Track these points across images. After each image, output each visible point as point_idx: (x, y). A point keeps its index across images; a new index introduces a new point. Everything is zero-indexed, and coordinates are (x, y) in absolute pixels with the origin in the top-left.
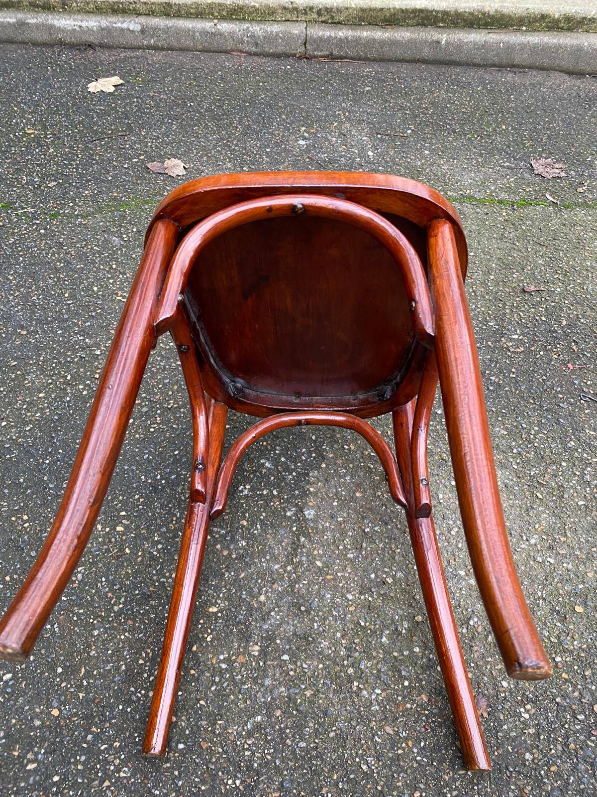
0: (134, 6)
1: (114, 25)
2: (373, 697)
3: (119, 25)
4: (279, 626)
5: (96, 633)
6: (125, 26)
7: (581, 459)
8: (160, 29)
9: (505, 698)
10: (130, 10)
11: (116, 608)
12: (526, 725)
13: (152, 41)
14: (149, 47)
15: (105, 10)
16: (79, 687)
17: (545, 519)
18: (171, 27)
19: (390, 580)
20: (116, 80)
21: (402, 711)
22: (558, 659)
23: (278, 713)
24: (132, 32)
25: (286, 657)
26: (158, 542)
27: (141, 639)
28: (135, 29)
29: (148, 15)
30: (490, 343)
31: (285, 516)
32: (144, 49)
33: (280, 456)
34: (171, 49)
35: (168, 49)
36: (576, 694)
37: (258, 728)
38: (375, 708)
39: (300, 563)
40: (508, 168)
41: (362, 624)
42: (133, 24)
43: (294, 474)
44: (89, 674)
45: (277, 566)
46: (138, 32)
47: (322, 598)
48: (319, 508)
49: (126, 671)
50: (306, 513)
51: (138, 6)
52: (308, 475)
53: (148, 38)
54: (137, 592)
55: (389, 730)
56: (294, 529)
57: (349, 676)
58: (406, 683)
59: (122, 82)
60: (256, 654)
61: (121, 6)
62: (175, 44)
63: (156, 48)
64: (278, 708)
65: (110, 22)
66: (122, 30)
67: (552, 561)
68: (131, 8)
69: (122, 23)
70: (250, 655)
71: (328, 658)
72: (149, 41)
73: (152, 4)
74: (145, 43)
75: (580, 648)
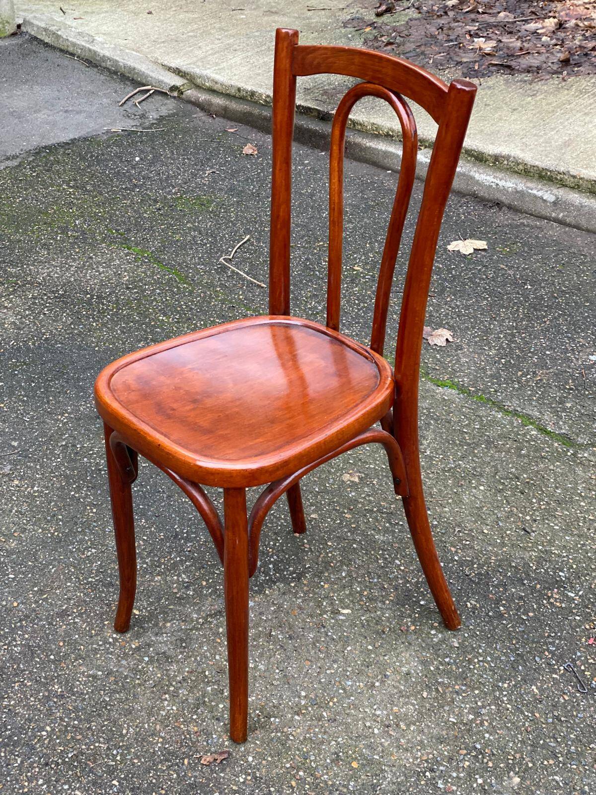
0: (562, 176)
1: (530, 191)
3: (535, 192)
5: (69, 584)
6: (540, 194)
7: (497, 698)
8: (573, 205)
10: (556, 179)
11: (90, 580)
12: (235, 783)
13: (561, 215)
14: (556, 220)
15: (532, 174)
16: (36, 602)
17: (409, 709)
18: (586, 206)
20: (482, 244)
21: (176, 726)
23: (112, 679)
24: (545, 201)
25: (146, 659)
26: (147, 563)
27: (86, 601)
28: (549, 199)
29: (573, 188)
30: (538, 586)
32: (550, 220)
33: (271, 562)
34: (578, 227)
35: (574, 227)
38: (163, 713)
39: (211, 623)
42: (548, 194)
43: (268, 578)
44: (46, 600)
45: (195, 616)
46: (550, 203)
47: (201, 647)
49: (63, 610)
51: (566, 177)
52: (275, 583)
53: (558, 211)
55: (158, 727)
57: (168, 690)
58: (195, 717)
59: (486, 247)
60: (134, 646)
61: (549, 173)
62: (583, 223)
63: (561, 222)
64: (115, 677)
65: (527, 187)
66: (535, 196)
67: (377, 732)
68: (558, 178)
69: (538, 191)
70: (130, 645)
71: (168, 676)
72: (558, 214)
73: (581, 179)
74: (554, 215)
75: (326, 782)
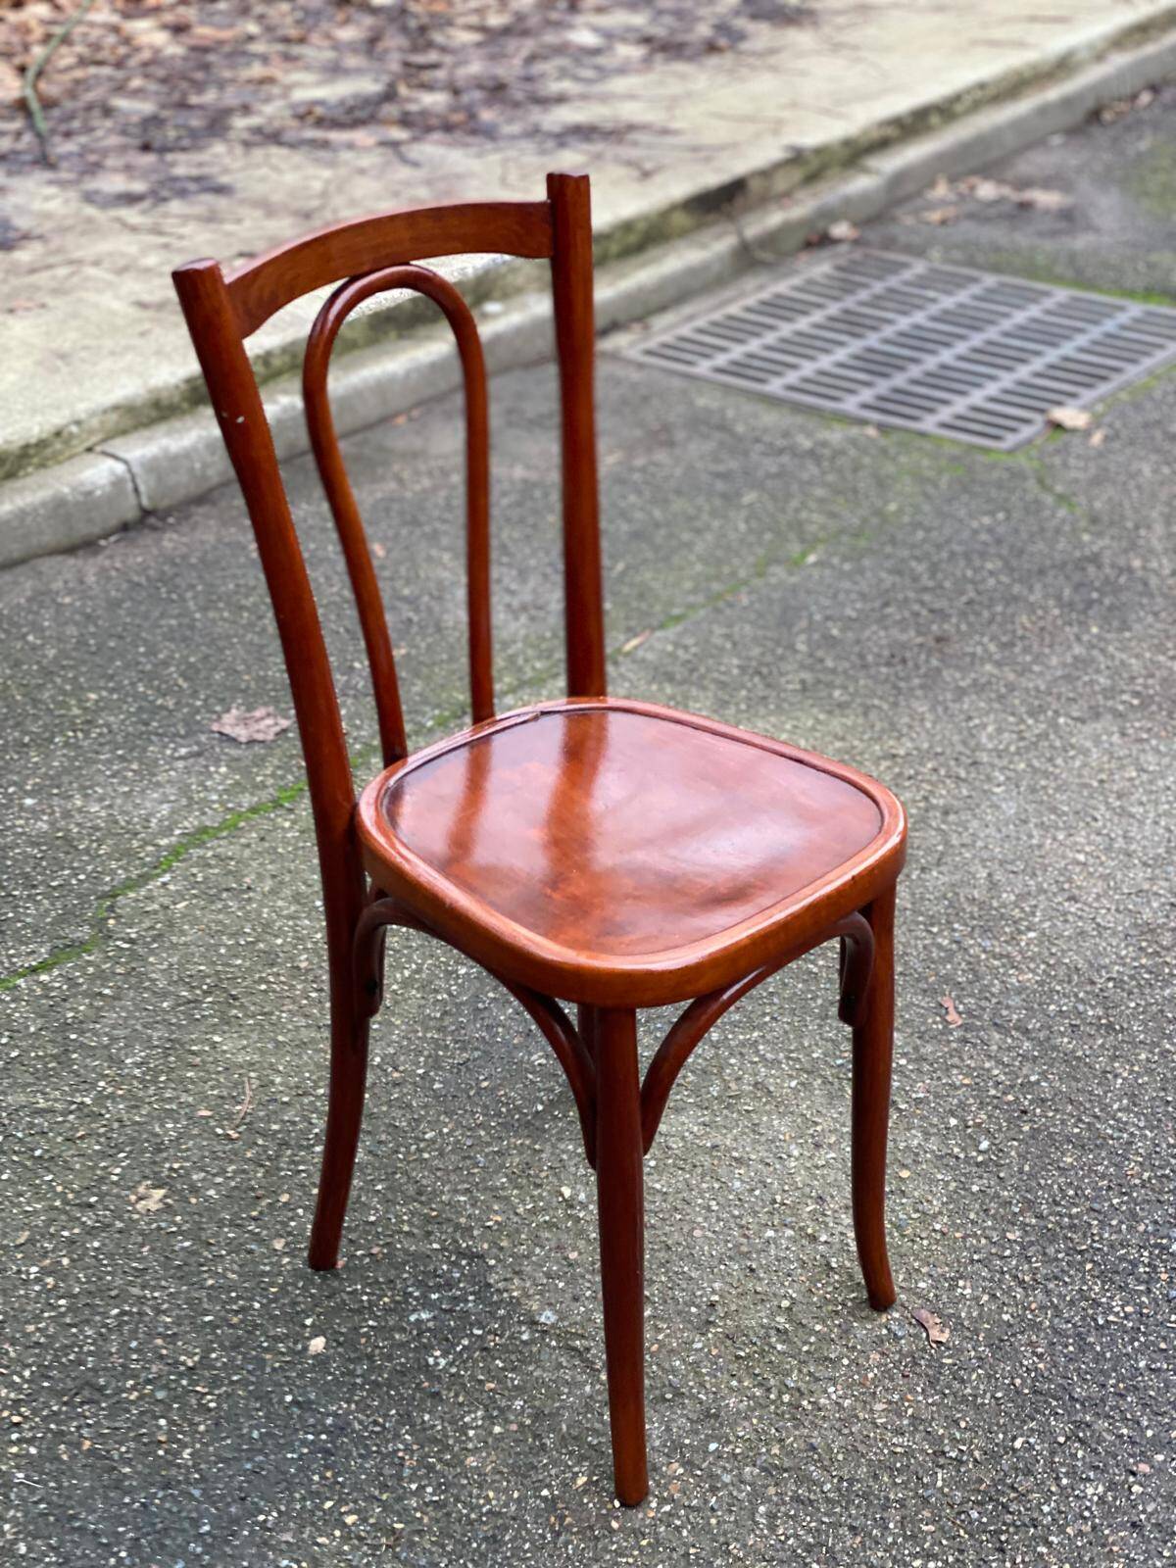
2: (834, 1397)
4: (668, 1429)
7: (743, 1044)
9: (936, 1296)
12: (977, 1299)
17: (782, 1126)
19: (716, 1298)
21: (871, 1384)
22: (938, 1227)
23: (772, 1490)
25: (713, 1446)
26: (421, 1488)
30: (491, 995)
31: (522, 1342)
33: (425, 1296)
36: (983, 1241)
37: (771, 1516)
38: (847, 1403)
40: (191, 755)
41: (742, 1354)
43: (471, 1298)
45: (588, 1388)
47: (674, 1371)
48: (550, 1304)
50: (543, 1319)
52: (489, 1285)
54: (475, 1545)
55: (879, 1407)
56: (554, 1343)
57: (790, 1404)
58: (845, 1362)
60: (681, 1471)
64: (766, 1487)
67: (833, 1155)
70: (678, 1478)
71: (751, 1409)
75: (943, 1203)
